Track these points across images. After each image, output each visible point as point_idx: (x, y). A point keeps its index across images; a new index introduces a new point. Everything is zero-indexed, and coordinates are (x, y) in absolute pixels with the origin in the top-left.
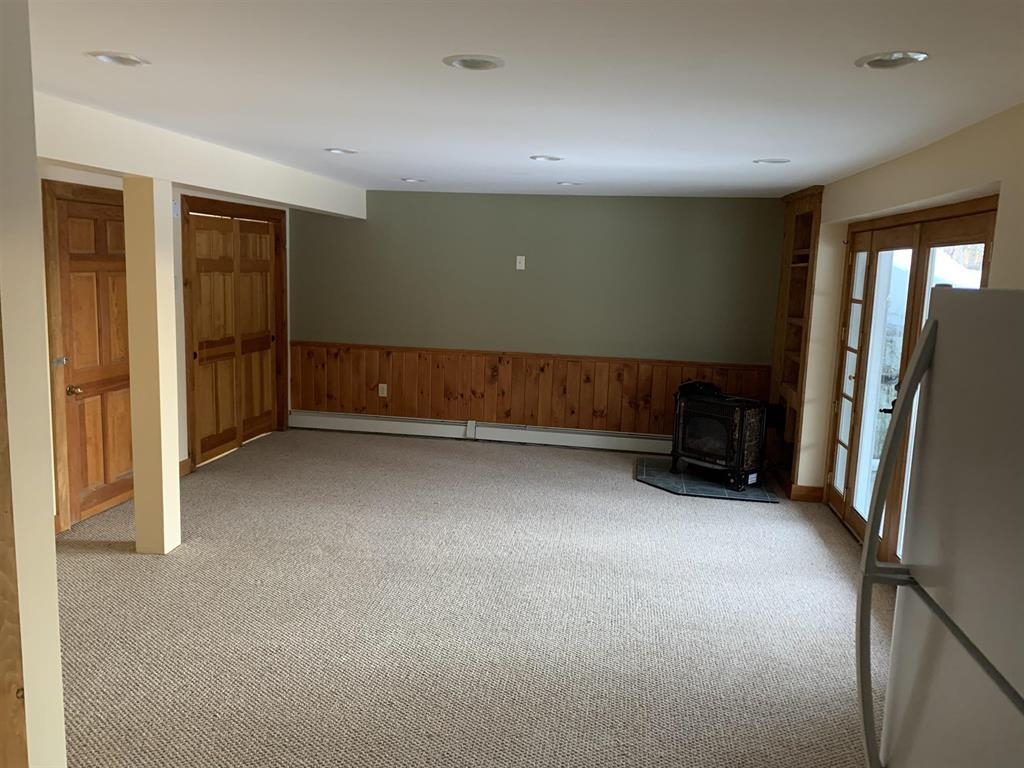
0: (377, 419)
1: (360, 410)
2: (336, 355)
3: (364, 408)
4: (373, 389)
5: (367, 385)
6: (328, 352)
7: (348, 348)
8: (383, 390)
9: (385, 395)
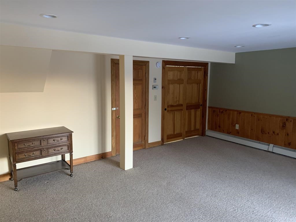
0: (235, 137)
1: (229, 133)
2: (222, 112)
3: (231, 132)
4: (234, 126)
5: (232, 124)
6: (220, 111)
7: (226, 110)
8: (237, 127)
9: (238, 129)
